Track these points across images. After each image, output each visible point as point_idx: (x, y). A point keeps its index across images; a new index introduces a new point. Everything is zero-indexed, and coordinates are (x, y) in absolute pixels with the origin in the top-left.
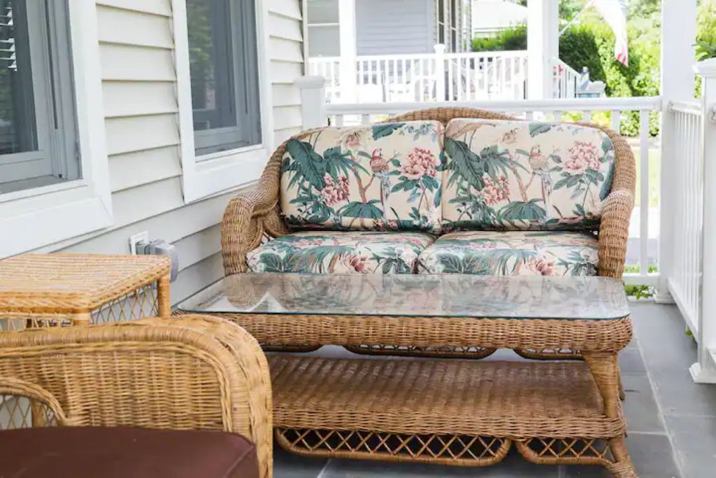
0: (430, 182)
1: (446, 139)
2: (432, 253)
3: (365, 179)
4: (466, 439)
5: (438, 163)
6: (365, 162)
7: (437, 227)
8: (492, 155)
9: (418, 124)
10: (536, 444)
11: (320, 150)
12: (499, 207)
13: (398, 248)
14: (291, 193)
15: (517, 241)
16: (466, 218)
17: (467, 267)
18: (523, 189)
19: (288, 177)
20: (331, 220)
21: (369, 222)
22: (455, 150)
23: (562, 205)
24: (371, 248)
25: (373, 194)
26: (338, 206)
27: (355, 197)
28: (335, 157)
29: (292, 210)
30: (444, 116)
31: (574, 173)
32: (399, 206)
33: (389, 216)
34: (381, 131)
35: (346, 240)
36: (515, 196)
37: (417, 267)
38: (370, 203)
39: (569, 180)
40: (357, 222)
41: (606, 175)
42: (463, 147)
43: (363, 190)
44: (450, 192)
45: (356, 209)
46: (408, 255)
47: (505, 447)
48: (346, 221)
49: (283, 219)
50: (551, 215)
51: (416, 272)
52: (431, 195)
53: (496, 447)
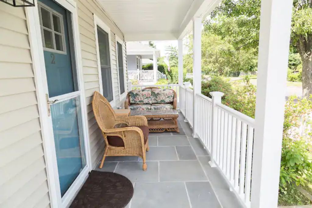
0: (150, 97)
1: (152, 91)
2: (152, 107)
3: (141, 97)
5: (151, 95)
6: (141, 95)
7: (151, 103)
8: (158, 94)
9: (148, 89)
10: (168, 129)
11: (135, 93)
12: (159, 100)
13: (147, 106)
14: (131, 99)
15: (162, 105)
16: (155, 102)
18: (162, 98)
19: (130, 97)
20: (137, 103)
21: (142, 103)
22: (153, 93)
23: (167, 100)
24: (145, 107)
26: (138, 101)
27: (140, 100)
28: (137, 94)
29: (131, 102)
30: (151, 88)
31: (169, 96)
32: (146, 101)
34: (143, 91)
35: (141, 106)
36: (161, 99)
37: (151, 109)
38: (142, 101)
40: (140, 103)
41: (173, 96)
42: (154, 93)
43: (141, 99)
44: (153, 99)
45: (140, 101)
46: (149, 107)
48: (139, 103)
49: (130, 103)
50: (166, 102)
52: (150, 99)
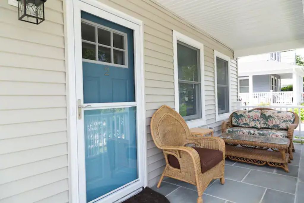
0: (258, 120)
1: (262, 113)
2: (257, 132)
3: (246, 119)
4: (259, 161)
5: (260, 117)
6: (247, 117)
7: (259, 128)
8: (270, 116)
9: (256, 110)
10: (271, 163)
11: (239, 114)
12: (271, 125)
13: (250, 131)
14: (234, 121)
15: (273, 131)
16: (265, 127)
17: (263, 135)
18: (276, 123)
19: (233, 118)
20: (240, 125)
21: (247, 126)
22: (263, 116)
23: (283, 125)
24: (246, 131)
25: (248, 121)
26: (242, 123)
27: (245, 122)
28: (241, 115)
29: (234, 123)
30: (261, 109)
31: (286, 120)
32: (252, 124)
33: (251, 126)
34: (250, 111)
35: (242, 129)
36: (274, 123)
37: (254, 134)
38: (247, 123)
39: (285, 121)
40: (245, 126)
41: (292, 121)
42: (265, 115)
43: (246, 121)
44: (262, 122)
45: (244, 124)
46: (252, 132)
47: (265, 163)
48: (243, 126)
49: (232, 125)
50: (281, 127)
51: (254, 135)
52: (258, 122)
53: (263, 163)
